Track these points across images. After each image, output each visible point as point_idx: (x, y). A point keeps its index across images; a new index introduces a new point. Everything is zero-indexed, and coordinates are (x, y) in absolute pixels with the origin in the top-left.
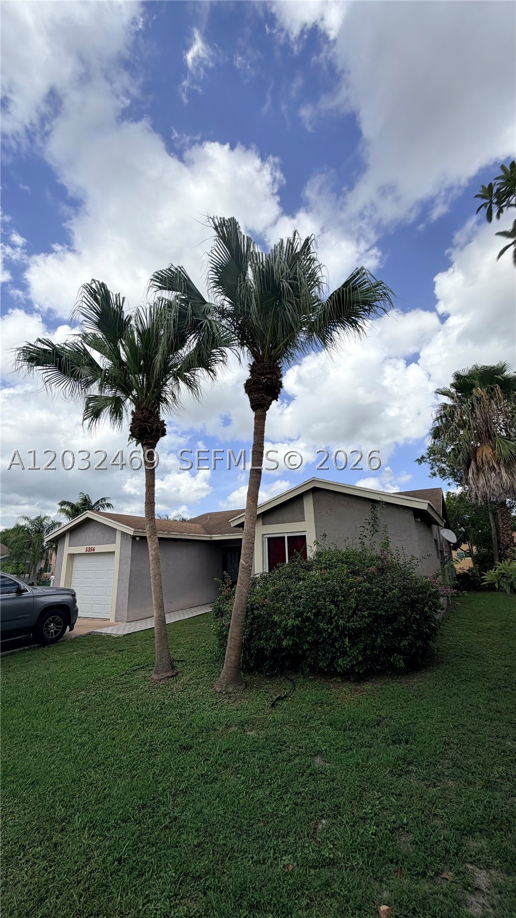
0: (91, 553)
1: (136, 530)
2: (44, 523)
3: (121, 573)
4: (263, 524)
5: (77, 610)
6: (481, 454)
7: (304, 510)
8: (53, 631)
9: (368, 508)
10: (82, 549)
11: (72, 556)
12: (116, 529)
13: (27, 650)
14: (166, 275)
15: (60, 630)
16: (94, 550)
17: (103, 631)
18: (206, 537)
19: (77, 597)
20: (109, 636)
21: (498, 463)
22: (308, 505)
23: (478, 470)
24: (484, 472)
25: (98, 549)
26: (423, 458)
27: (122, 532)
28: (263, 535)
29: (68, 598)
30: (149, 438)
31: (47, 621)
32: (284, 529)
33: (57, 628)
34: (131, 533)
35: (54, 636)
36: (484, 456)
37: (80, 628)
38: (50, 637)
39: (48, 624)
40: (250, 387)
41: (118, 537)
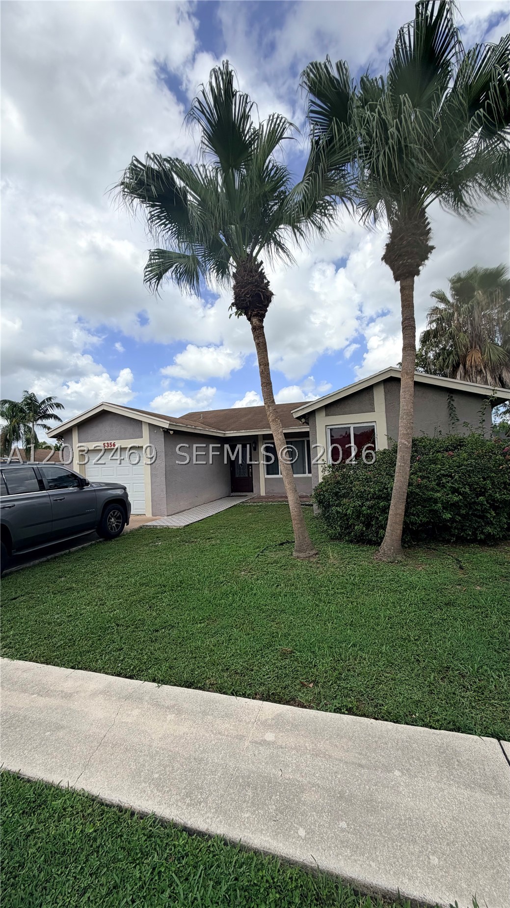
1: (171, 423)
3: (153, 468)
4: (327, 415)
5: (130, 504)
6: (470, 358)
7: (374, 401)
8: (114, 525)
12: (142, 421)
13: (95, 544)
15: (120, 525)
19: (128, 490)
20: (168, 528)
21: (485, 368)
22: (379, 396)
23: (465, 374)
24: (469, 376)
25: (119, 444)
27: (149, 424)
28: (326, 426)
29: (119, 492)
30: (258, 307)
31: (110, 515)
32: (352, 421)
33: (117, 522)
34: (167, 426)
35: (117, 531)
36: (473, 360)
37: (133, 523)
38: (114, 531)
39: (110, 518)
41: (146, 431)
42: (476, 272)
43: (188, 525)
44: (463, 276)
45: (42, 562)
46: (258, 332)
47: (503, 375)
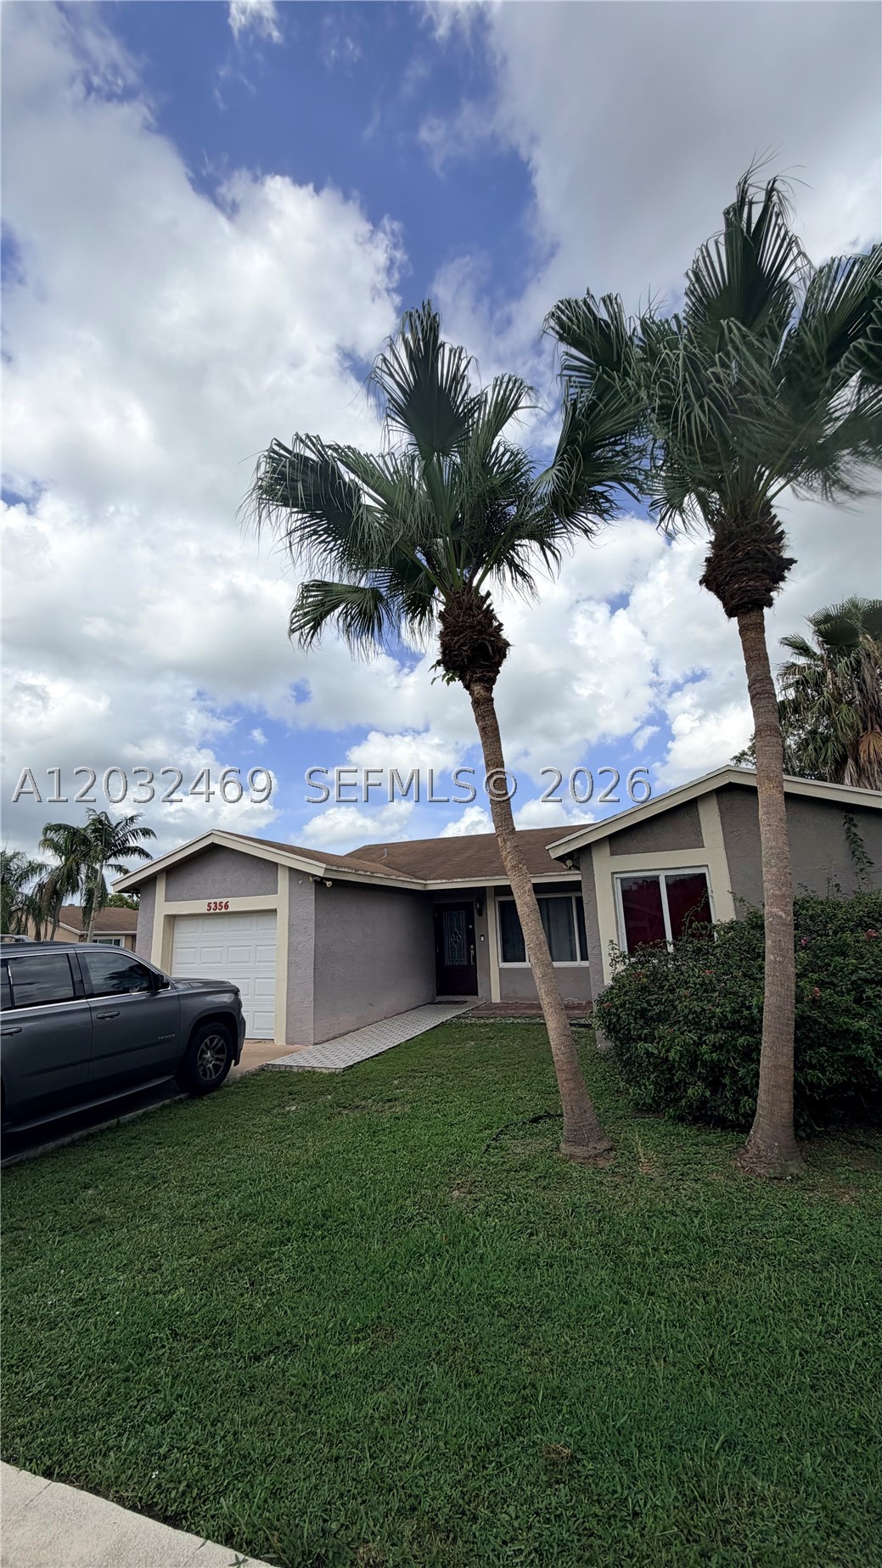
0: (219, 914)
1: (329, 867)
2: (13, 866)
4: (613, 854)
5: (243, 1022)
6: (866, 748)
7: (700, 825)
8: (210, 1066)
9: (837, 823)
10: (200, 906)
11: (172, 919)
12: (277, 864)
15: (223, 1064)
16: (227, 906)
18: (416, 885)
20: (312, 1072)
22: (710, 820)
23: (859, 776)
24: (868, 778)
25: (236, 905)
26: (744, 754)
27: (291, 869)
28: (613, 873)
29: (226, 998)
30: (486, 666)
31: (203, 1046)
32: (657, 863)
33: (217, 1059)
34: (320, 873)
35: (214, 1077)
36: (872, 751)
37: (249, 1060)
38: (208, 1078)
39: (204, 1052)
41: (283, 880)
42: (856, 606)
43: (352, 1066)
44: (833, 612)
46: (484, 708)
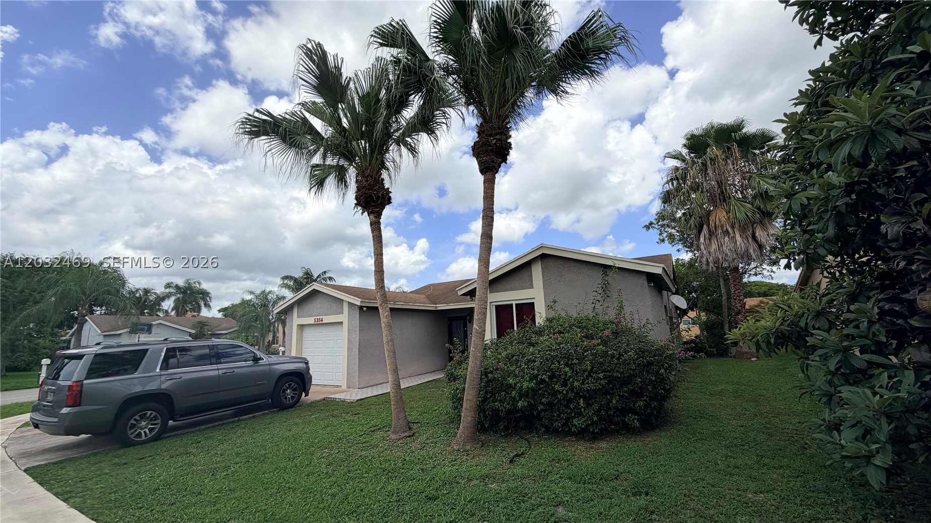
0: (319, 324)
1: (363, 300)
2: (269, 297)
3: (349, 342)
4: (495, 291)
5: (311, 378)
6: (714, 218)
7: (532, 277)
8: (290, 396)
9: (598, 275)
10: (311, 320)
11: (301, 327)
12: (343, 300)
13: (267, 413)
14: (387, 30)
15: (296, 396)
16: (322, 321)
17: (337, 396)
18: (431, 307)
19: (310, 365)
20: (344, 401)
21: (733, 227)
22: (537, 271)
23: (710, 235)
24: (716, 236)
25: (326, 319)
27: (349, 302)
28: (491, 302)
29: (300, 366)
30: (375, 206)
31: (284, 387)
32: (512, 296)
33: (293, 394)
34: (359, 303)
35: (291, 401)
36: (717, 220)
37: (314, 394)
38: (288, 402)
39: (285, 390)
40: (478, 150)
41: (346, 307)
42: (713, 127)
43: (364, 398)
44: (696, 133)
45: (209, 427)
46: (376, 226)
47: (757, 234)
